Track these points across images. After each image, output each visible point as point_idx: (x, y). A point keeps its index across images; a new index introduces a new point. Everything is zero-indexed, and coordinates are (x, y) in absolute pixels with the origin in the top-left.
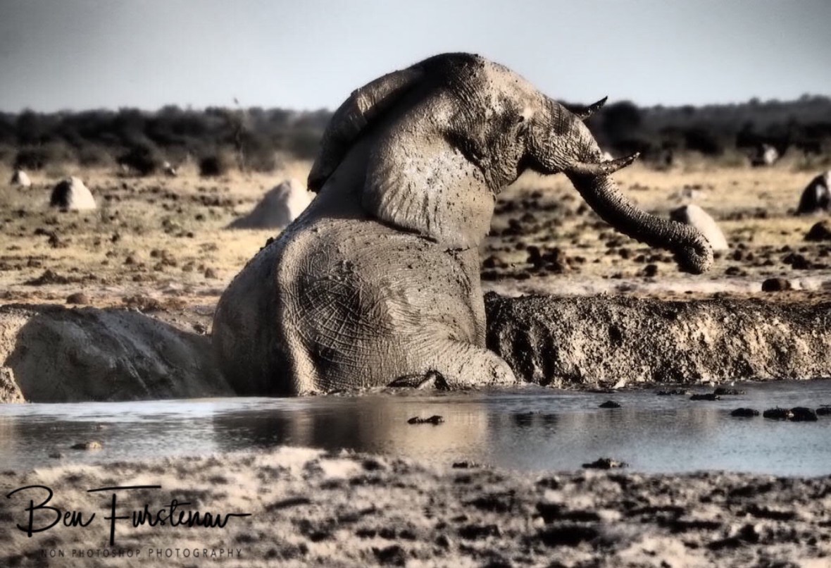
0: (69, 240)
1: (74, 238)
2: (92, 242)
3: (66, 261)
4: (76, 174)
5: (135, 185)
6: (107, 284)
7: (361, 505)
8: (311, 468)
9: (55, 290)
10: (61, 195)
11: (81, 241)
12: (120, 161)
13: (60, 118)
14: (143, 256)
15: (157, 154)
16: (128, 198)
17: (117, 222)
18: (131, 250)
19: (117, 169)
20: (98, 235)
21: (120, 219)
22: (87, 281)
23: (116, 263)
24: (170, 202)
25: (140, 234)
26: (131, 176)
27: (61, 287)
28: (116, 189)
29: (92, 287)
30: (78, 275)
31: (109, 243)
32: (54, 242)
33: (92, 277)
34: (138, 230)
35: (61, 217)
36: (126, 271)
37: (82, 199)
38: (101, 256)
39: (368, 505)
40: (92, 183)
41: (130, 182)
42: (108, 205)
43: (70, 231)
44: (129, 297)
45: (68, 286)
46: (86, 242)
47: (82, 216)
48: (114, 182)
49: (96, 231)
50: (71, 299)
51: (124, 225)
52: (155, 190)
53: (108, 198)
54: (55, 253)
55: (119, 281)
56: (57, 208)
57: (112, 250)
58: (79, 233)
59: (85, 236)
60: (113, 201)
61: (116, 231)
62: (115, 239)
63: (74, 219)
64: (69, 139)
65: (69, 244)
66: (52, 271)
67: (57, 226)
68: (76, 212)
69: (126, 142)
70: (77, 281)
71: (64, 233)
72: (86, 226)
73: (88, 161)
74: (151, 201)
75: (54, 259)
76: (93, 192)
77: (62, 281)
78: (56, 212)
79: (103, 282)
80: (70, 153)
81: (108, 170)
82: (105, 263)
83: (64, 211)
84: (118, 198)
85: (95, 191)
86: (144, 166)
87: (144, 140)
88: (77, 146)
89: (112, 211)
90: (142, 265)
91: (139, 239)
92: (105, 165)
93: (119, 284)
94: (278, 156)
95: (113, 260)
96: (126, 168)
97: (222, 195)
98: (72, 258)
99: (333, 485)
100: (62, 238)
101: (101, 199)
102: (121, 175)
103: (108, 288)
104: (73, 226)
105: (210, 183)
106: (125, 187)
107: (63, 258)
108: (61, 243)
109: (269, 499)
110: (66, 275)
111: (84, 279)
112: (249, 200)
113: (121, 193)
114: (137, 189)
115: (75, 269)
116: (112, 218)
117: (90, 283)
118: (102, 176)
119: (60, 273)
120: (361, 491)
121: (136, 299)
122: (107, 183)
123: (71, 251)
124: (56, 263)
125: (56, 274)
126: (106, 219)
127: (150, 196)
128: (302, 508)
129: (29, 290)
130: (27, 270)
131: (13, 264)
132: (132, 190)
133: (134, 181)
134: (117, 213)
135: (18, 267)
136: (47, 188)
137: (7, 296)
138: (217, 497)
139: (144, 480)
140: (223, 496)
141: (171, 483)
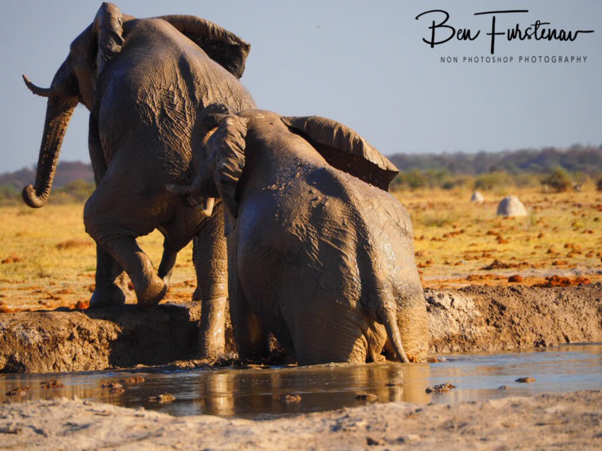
0: (509, 238)
1: (513, 236)
2: (524, 239)
3: (507, 252)
4: (513, 193)
5: (553, 198)
6: (535, 268)
9: (501, 273)
10: (503, 207)
11: (517, 239)
12: (543, 183)
13: (502, 156)
14: (559, 248)
15: (568, 177)
16: (548, 207)
17: (541, 225)
18: (551, 244)
19: (540, 188)
20: (528, 234)
21: (543, 223)
22: (522, 266)
23: (542, 253)
24: (576, 210)
25: (557, 232)
26: (550, 193)
27: (504, 270)
28: (539, 202)
29: (525, 270)
30: (516, 262)
31: (536, 239)
32: (499, 240)
33: (525, 264)
34: (555, 230)
35: (504, 223)
36: (547, 259)
37: (518, 209)
38: (531, 249)
40: (524, 198)
41: (549, 197)
42: (535, 213)
43: (510, 232)
44: (550, 277)
45: (509, 270)
46: (520, 239)
47: (518, 221)
48: (540, 197)
49: (528, 231)
50: (512, 279)
51: (546, 227)
52: (566, 202)
53: (535, 208)
54: (501, 247)
55: (543, 265)
56: (501, 216)
57: (538, 244)
58: (516, 233)
59: (520, 235)
60: (538, 210)
61: (541, 231)
62: (540, 236)
63: (512, 223)
64: (508, 168)
65: (509, 240)
66: (499, 260)
67: (500, 229)
68: (514, 218)
69: (546, 171)
70: (515, 266)
71: (506, 233)
72: (520, 228)
73: (522, 184)
74: (564, 209)
75: (500, 252)
76: (525, 204)
77: (506, 266)
78: (500, 219)
79: (532, 266)
80: (510, 179)
81: (535, 189)
82: (533, 253)
83: (506, 218)
84: (541, 208)
85: (527, 204)
86: (559, 186)
87: (559, 168)
88: (515, 174)
89: (537, 217)
90: (558, 254)
91: (556, 236)
92: (533, 186)
93: (543, 267)
95: (538, 251)
96: (547, 188)
98: (512, 250)
100: (504, 237)
101: (530, 209)
102: (543, 192)
103: (535, 270)
104: (512, 228)
106: (546, 200)
107: (505, 250)
108: (504, 241)
110: (508, 262)
111: (520, 265)
113: (544, 204)
114: (555, 201)
115: (514, 258)
116: (538, 222)
117: (524, 267)
118: (531, 194)
119: (503, 261)
121: (554, 278)
122: (534, 198)
123: (510, 246)
124: (501, 254)
125: (501, 262)
126: (534, 223)
127: (564, 206)
129: (484, 273)
130: (482, 259)
131: (472, 255)
132: (551, 202)
133: (552, 195)
134: (541, 218)
135: (476, 258)
136: (495, 203)
137: (469, 278)
139: (562, 407)
141: (580, 408)
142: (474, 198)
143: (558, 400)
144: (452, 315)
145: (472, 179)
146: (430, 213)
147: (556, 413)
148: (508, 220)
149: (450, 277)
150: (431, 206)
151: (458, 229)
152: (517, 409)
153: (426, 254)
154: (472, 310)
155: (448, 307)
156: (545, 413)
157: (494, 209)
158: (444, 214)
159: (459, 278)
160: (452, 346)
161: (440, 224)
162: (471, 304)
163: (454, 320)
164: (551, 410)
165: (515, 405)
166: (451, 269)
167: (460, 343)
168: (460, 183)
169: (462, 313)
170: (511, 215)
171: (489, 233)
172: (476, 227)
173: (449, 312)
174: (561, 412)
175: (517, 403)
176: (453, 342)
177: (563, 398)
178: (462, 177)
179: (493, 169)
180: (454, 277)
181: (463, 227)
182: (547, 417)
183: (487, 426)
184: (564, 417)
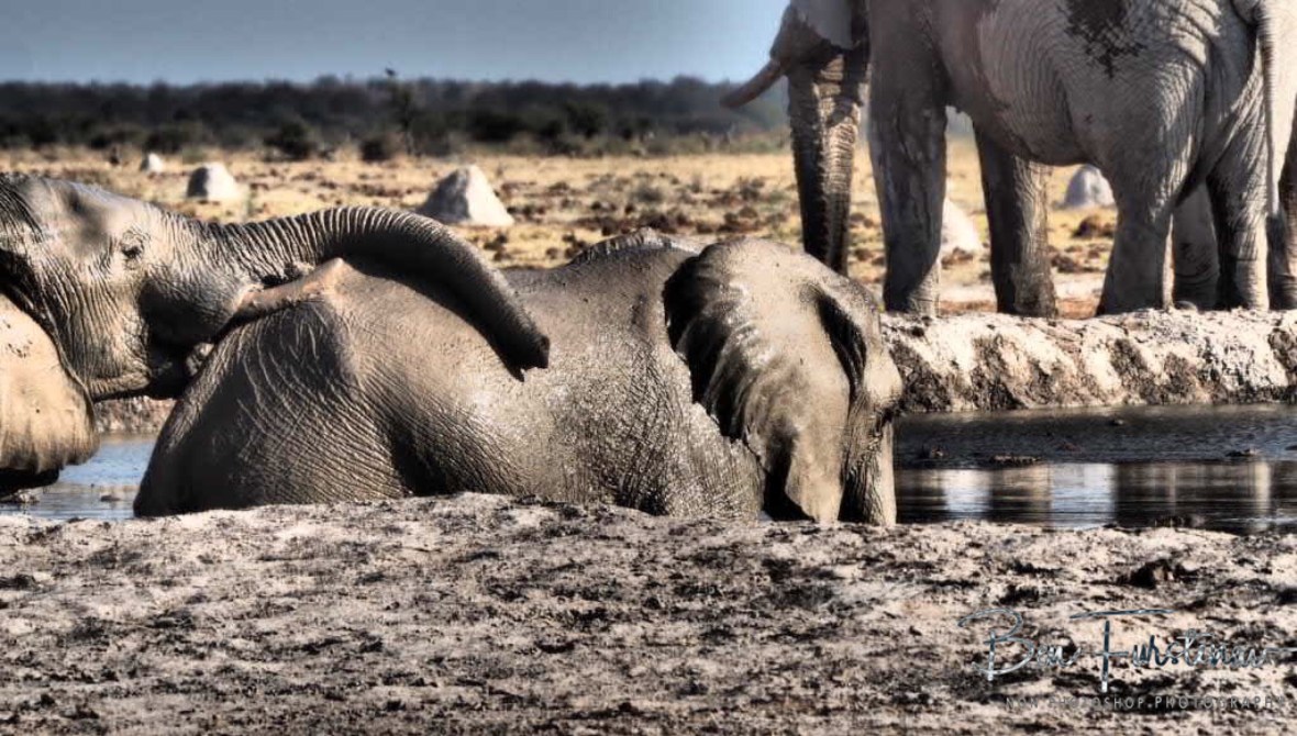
4: (216, 160)
5: (286, 171)
7: (557, 561)
8: (501, 516)
10: (198, 184)
12: (269, 143)
13: (198, 92)
15: (313, 135)
16: (278, 186)
19: (263, 153)
21: (268, 212)
24: (326, 192)
26: (281, 160)
28: (263, 175)
35: (200, 209)
37: (224, 188)
39: (566, 561)
40: (236, 169)
41: (280, 168)
42: (255, 196)
47: (224, 208)
48: (262, 167)
52: (309, 177)
53: (254, 186)
56: (196, 199)
60: (260, 191)
63: (214, 211)
64: (207, 117)
68: (216, 204)
69: (273, 123)
73: (232, 144)
74: (305, 191)
76: (237, 180)
78: (194, 203)
80: (211, 136)
81: (254, 154)
83: (204, 202)
84: (266, 187)
85: (240, 178)
86: (297, 151)
87: (296, 118)
88: (218, 126)
92: (251, 148)
94: (453, 137)
96: (276, 152)
97: (389, 185)
99: (526, 536)
101: (245, 189)
102: (268, 160)
105: (373, 169)
106: (274, 173)
109: (449, 551)
112: (420, 190)
113: (270, 180)
114: (289, 176)
116: (259, 211)
118: (246, 164)
120: (558, 544)
122: (254, 168)
127: (303, 184)
128: (487, 562)
132: (283, 178)
133: (285, 165)
134: (265, 205)
136: (183, 174)
138: (387, 550)
139: (304, 529)
140: (398, 547)
141: (335, 533)
142: (145, 165)
143: (298, 519)
145: (145, 133)
147: (295, 539)
148: (206, 206)
152: (226, 532)
156: (275, 539)
157: (183, 186)
160: (109, 422)
164: (285, 535)
165: (223, 525)
167: (123, 417)
168: (121, 137)
170: (212, 197)
174: (303, 538)
175: (227, 522)
176: (112, 416)
177: (307, 513)
178: (127, 127)
179: (181, 115)
182: (279, 548)
183: (173, 559)
184: (307, 549)
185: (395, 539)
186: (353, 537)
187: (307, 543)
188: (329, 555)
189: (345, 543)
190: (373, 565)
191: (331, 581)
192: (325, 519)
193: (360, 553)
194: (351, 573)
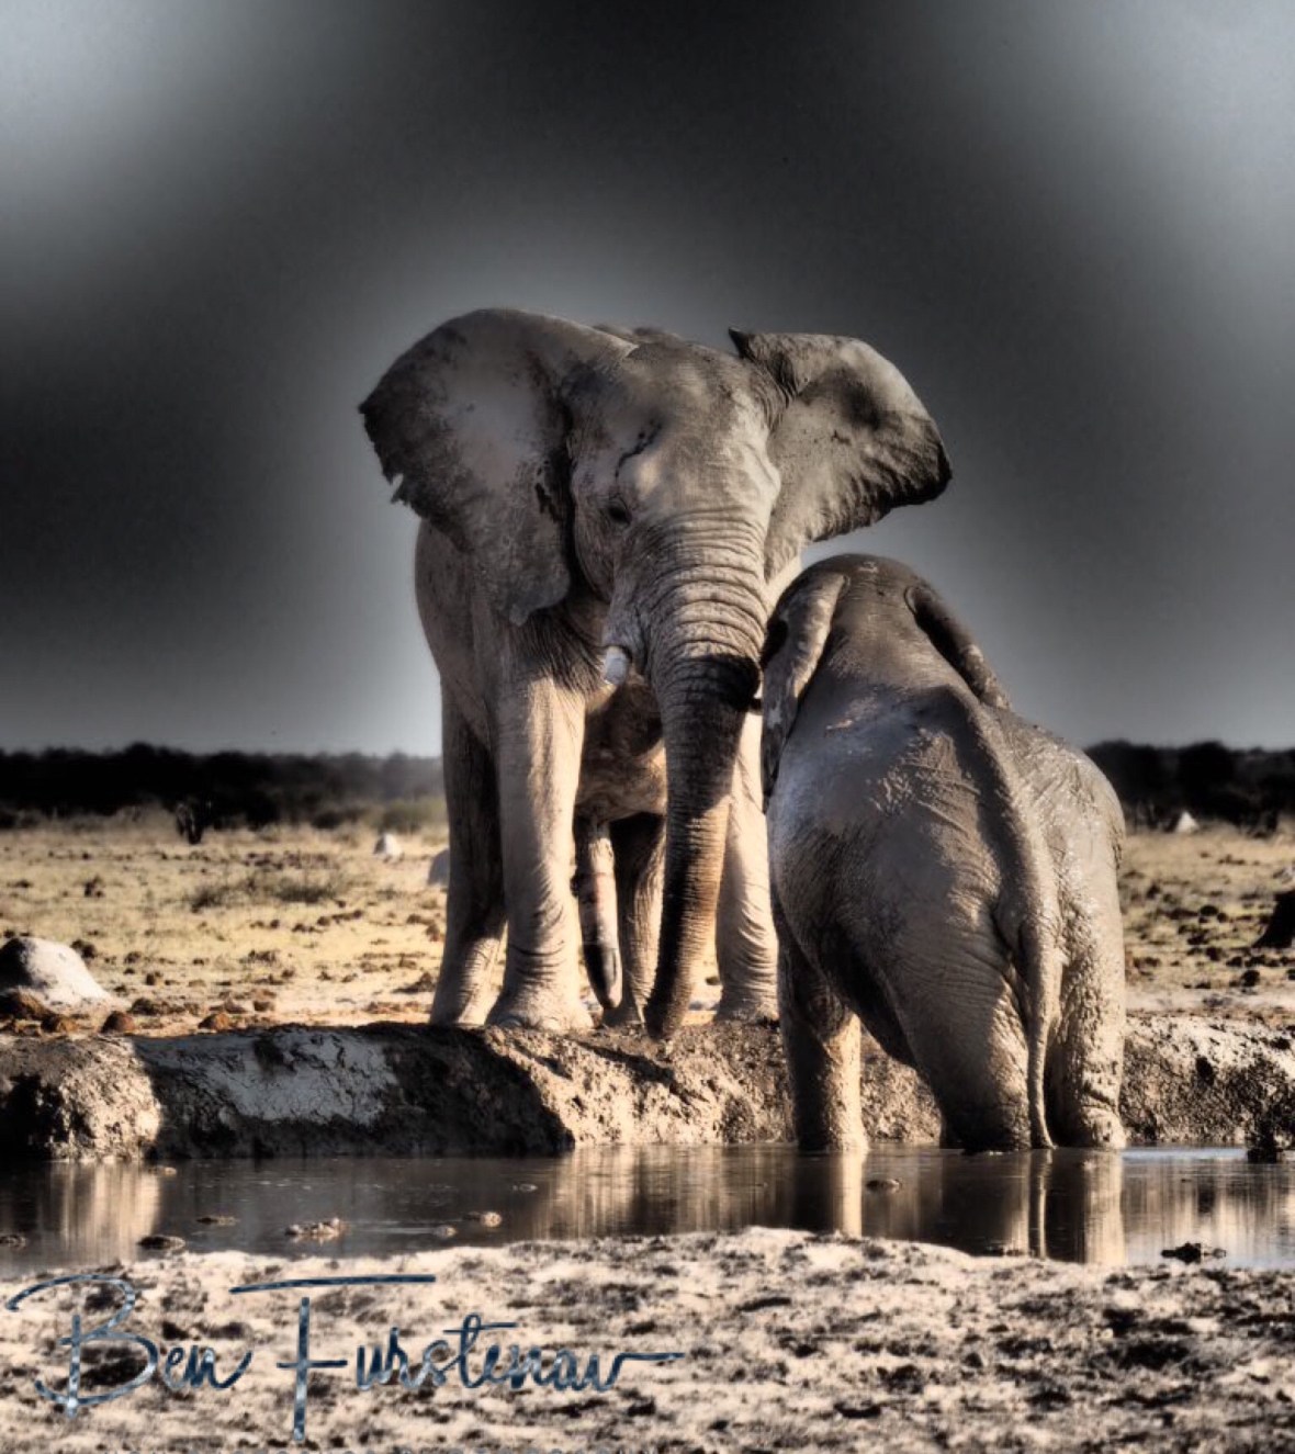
7: (861, 1308)
8: (794, 1256)
10: (441, 868)
39: (871, 1311)
99: (824, 1279)
109: (734, 1297)
120: (862, 1290)
128: (780, 1311)
129: (402, 999)
130: (397, 972)
131: (378, 962)
135: (386, 968)
136: (424, 858)
137: (372, 1008)
138: (663, 1294)
139: (564, 1270)
140: (672, 1292)
141: (600, 1274)
142: (380, 847)
143: (557, 1258)
144: (339, 1081)
145: (379, 810)
146: (293, 874)
147: (552, 1282)
149: (331, 1005)
150: (295, 860)
151: (349, 909)
152: (473, 1272)
153: (282, 957)
154: (380, 1072)
155: (330, 1065)
156: (530, 1282)
157: (423, 871)
158: (321, 877)
159: (350, 1006)
161: (311, 896)
162: (378, 1060)
163: (342, 1091)
164: (542, 1275)
165: (469, 1266)
166: (334, 990)
168: (352, 815)
169: (359, 1077)
171: (413, 920)
172: (386, 907)
173: (333, 1075)
174: (562, 1281)
175: (474, 1261)
177: (567, 1251)
178: (357, 803)
179: (421, 789)
180: (342, 1006)
181: (360, 905)
182: (534, 1291)
183: (410, 1304)
184: (567, 1292)
185: (666, 1283)
186: (620, 1277)
187: (567, 1286)
188: (592, 1300)
189: (611, 1286)
190: (644, 1313)
191: (595, 1331)
192: (588, 1258)
193: (628, 1298)
194: (618, 1322)
